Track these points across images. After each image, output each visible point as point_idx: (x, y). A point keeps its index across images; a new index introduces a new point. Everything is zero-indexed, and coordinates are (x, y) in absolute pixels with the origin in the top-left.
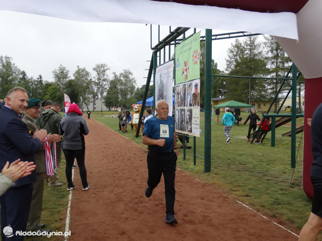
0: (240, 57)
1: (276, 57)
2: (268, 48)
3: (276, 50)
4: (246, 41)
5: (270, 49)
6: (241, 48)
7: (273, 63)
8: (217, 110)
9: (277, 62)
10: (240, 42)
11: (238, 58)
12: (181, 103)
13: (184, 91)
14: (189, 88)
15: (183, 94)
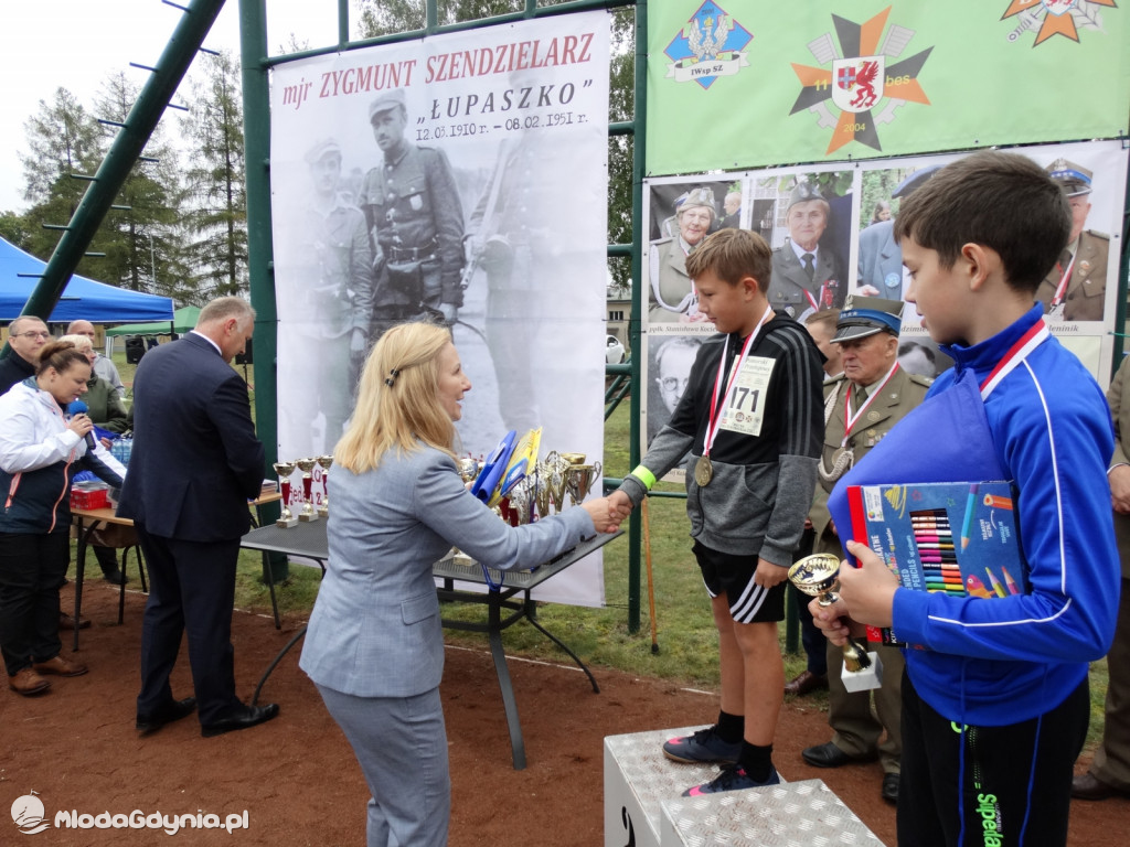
0: (79, 158)
1: (225, 174)
2: (199, 141)
3: (225, 151)
4: (105, 100)
5: (201, 143)
6: (85, 122)
7: (214, 191)
8: (134, 342)
9: (229, 191)
10: (77, 104)
11: (72, 158)
12: (786, 299)
13: (818, 221)
14: (898, 199)
15: (806, 237)
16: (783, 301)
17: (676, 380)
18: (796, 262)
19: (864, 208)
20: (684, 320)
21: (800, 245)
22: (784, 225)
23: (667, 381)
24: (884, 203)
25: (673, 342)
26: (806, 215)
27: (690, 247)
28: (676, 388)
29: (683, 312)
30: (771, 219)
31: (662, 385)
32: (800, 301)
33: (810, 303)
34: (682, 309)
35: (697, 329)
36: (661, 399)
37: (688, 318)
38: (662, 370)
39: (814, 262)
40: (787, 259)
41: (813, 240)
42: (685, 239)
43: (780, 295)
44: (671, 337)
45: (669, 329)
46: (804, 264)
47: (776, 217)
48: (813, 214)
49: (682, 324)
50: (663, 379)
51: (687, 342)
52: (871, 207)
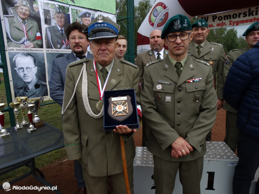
12: (58, 42)
13: (63, 20)
14: (80, 18)
15: (60, 24)
16: (56, 42)
17: (23, 68)
18: (58, 31)
19: (73, 19)
20: (22, 47)
21: (59, 26)
22: (54, 19)
23: (19, 69)
24: (78, 18)
25: (19, 55)
26: (59, 17)
27: (22, 20)
28: (23, 71)
29: (22, 44)
30: (50, 16)
31: (17, 70)
32: (61, 43)
33: (64, 44)
34: (21, 43)
35: (28, 50)
36: (18, 75)
37: (25, 46)
38: (16, 65)
39: (63, 32)
40: (56, 30)
41: (62, 25)
42: (20, 17)
43: (56, 41)
44: (18, 53)
45: (17, 50)
46: (61, 32)
47: (52, 16)
48: (61, 17)
49: (22, 48)
50: (17, 68)
51: (25, 55)
52: (75, 19)
